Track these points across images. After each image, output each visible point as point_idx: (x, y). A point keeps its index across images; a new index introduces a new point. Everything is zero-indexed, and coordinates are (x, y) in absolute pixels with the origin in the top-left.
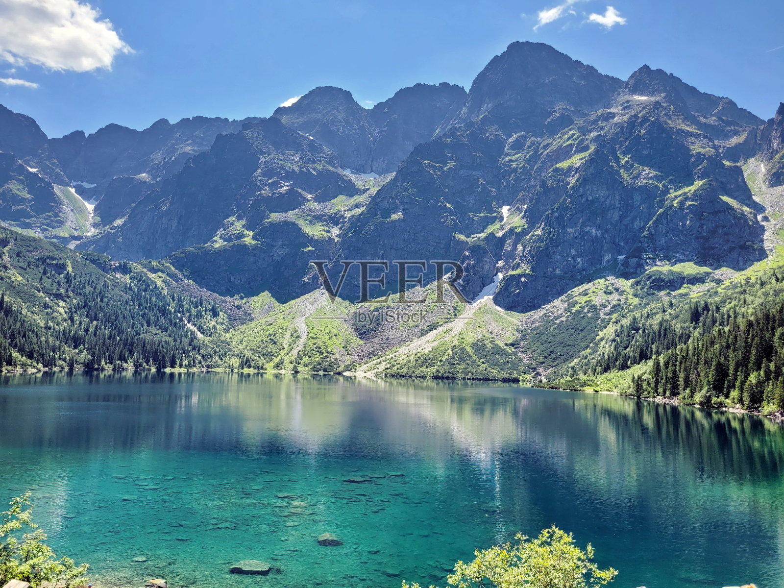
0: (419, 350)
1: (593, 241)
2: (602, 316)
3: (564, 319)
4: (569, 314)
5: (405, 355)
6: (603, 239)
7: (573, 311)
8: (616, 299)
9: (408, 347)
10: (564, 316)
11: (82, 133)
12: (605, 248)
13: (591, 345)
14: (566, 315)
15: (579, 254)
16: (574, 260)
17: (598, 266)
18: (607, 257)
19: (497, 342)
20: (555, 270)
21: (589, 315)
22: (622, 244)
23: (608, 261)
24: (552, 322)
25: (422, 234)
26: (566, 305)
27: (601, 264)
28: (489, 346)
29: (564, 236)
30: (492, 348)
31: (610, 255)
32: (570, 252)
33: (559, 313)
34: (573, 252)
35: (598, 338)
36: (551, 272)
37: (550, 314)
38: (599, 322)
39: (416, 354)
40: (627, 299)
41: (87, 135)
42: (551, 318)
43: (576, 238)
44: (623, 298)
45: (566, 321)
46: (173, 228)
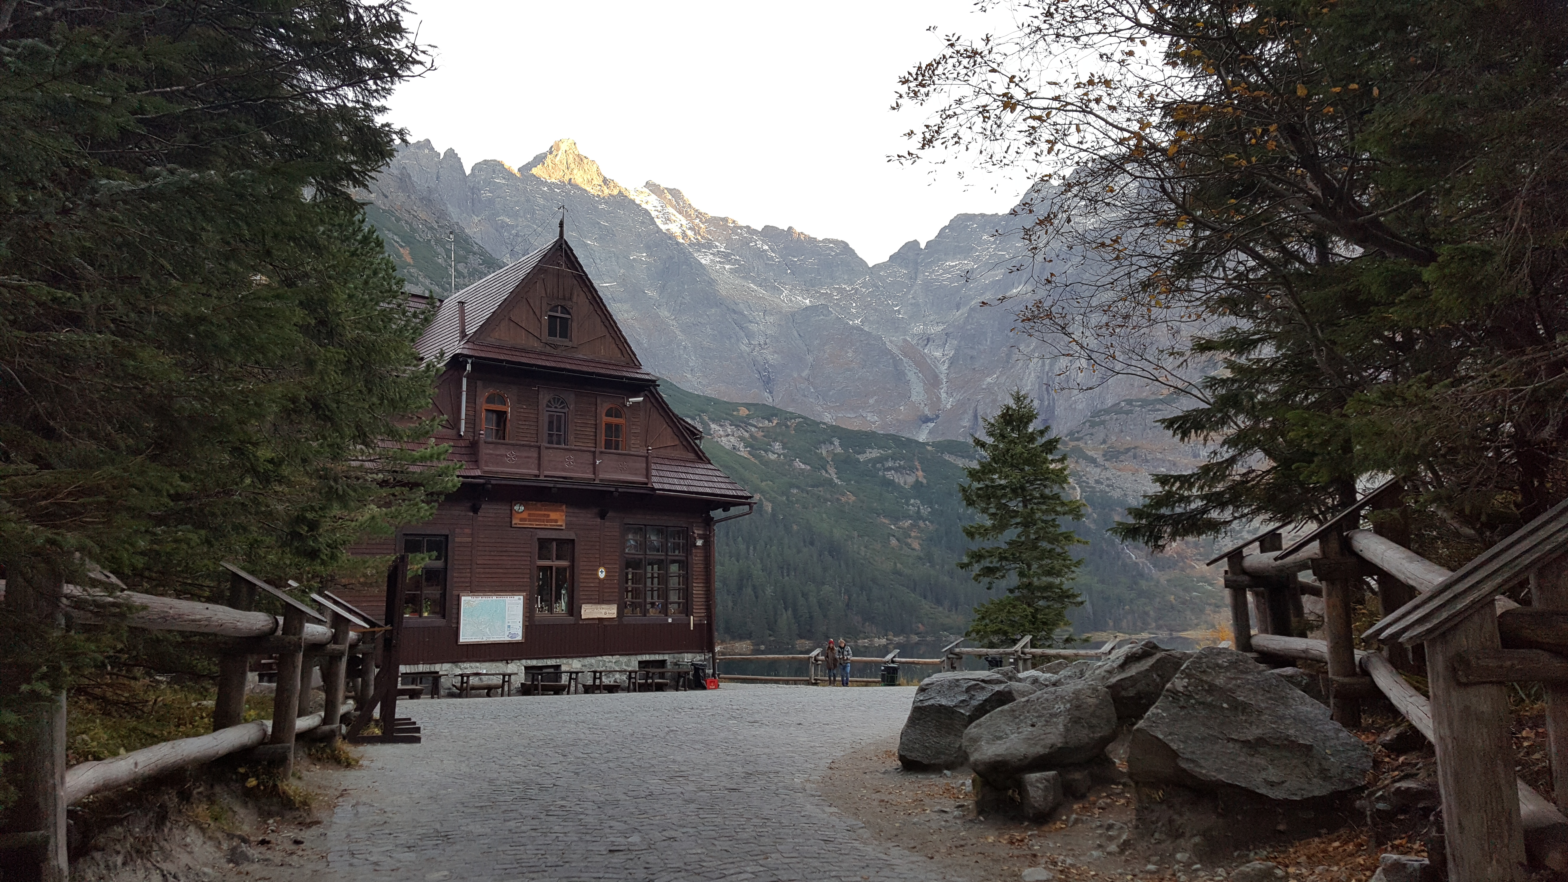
11: (916, 243)
41: (923, 246)
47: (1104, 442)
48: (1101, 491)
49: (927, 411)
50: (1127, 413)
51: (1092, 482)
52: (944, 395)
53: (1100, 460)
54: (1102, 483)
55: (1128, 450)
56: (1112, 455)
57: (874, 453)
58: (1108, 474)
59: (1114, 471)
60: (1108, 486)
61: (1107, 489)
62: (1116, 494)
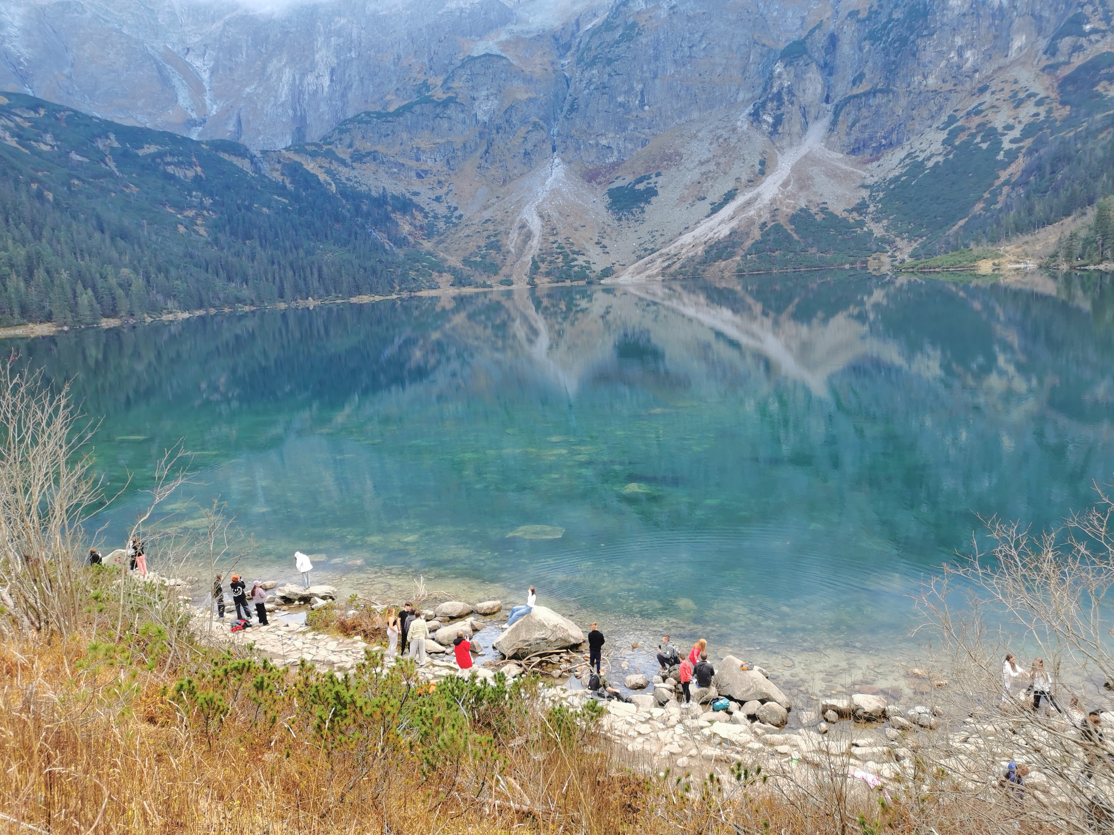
0: (711, 235)
1: (993, 16)
2: (1006, 145)
3: (941, 159)
4: (949, 148)
5: (689, 244)
6: (1012, 9)
7: (957, 143)
8: (1031, 114)
9: (693, 233)
10: (940, 154)
12: (1015, 26)
13: (986, 195)
14: (945, 152)
15: (970, 45)
16: (960, 55)
17: (1002, 61)
18: (1019, 41)
19: (831, 209)
20: (925, 77)
21: (984, 146)
22: (1046, 14)
23: (1020, 49)
24: (920, 166)
25: (704, 46)
26: (943, 135)
27: (1007, 56)
28: (819, 218)
29: (943, 15)
30: (824, 219)
31: (1024, 37)
32: (953, 41)
33: (933, 148)
34: (959, 41)
35: (997, 183)
36: (920, 83)
37: (917, 153)
38: (1001, 157)
39: (705, 243)
40: (1049, 111)
42: (920, 159)
43: (964, 15)
44: (1042, 110)
45: (945, 161)
46: (326, 89)
47: (350, 146)
48: (351, 187)
49: (194, 115)
50: (368, 123)
51: (344, 180)
52: (208, 102)
53: (349, 161)
54: (351, 181)
55: (369, 154)
56: (359, 157)
57: (151, 149)
58: (355, 173)
59: (359, 171)
60: (356, 182)
61: (356, 185)
62: (363, 188)
